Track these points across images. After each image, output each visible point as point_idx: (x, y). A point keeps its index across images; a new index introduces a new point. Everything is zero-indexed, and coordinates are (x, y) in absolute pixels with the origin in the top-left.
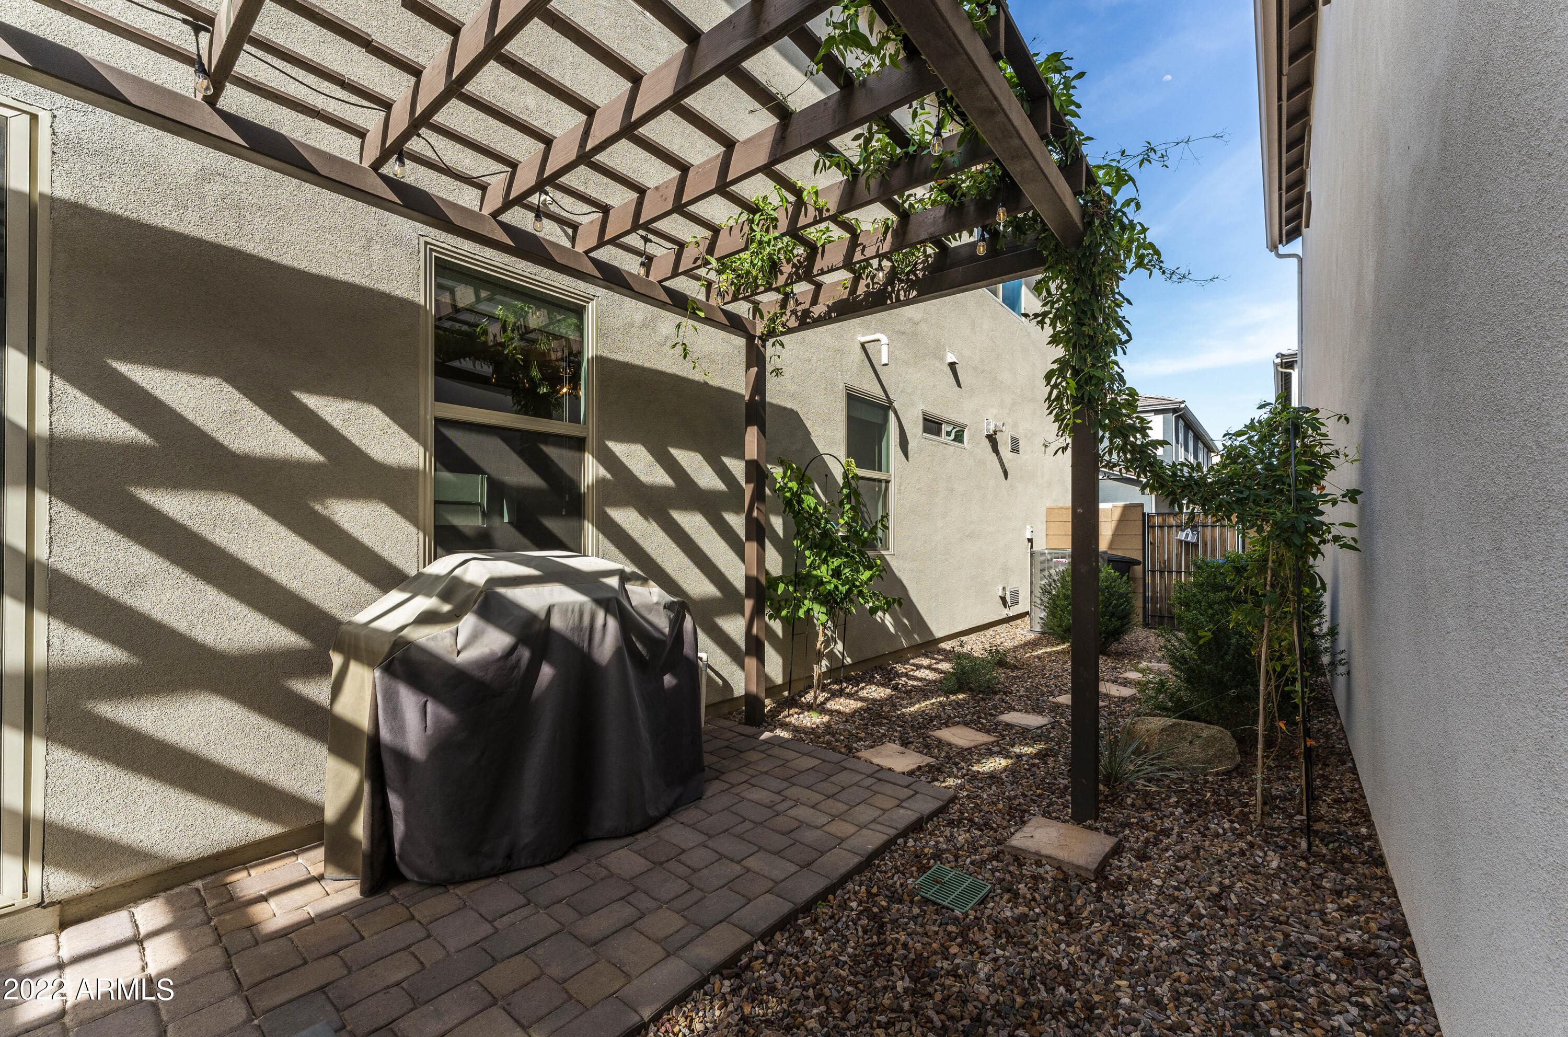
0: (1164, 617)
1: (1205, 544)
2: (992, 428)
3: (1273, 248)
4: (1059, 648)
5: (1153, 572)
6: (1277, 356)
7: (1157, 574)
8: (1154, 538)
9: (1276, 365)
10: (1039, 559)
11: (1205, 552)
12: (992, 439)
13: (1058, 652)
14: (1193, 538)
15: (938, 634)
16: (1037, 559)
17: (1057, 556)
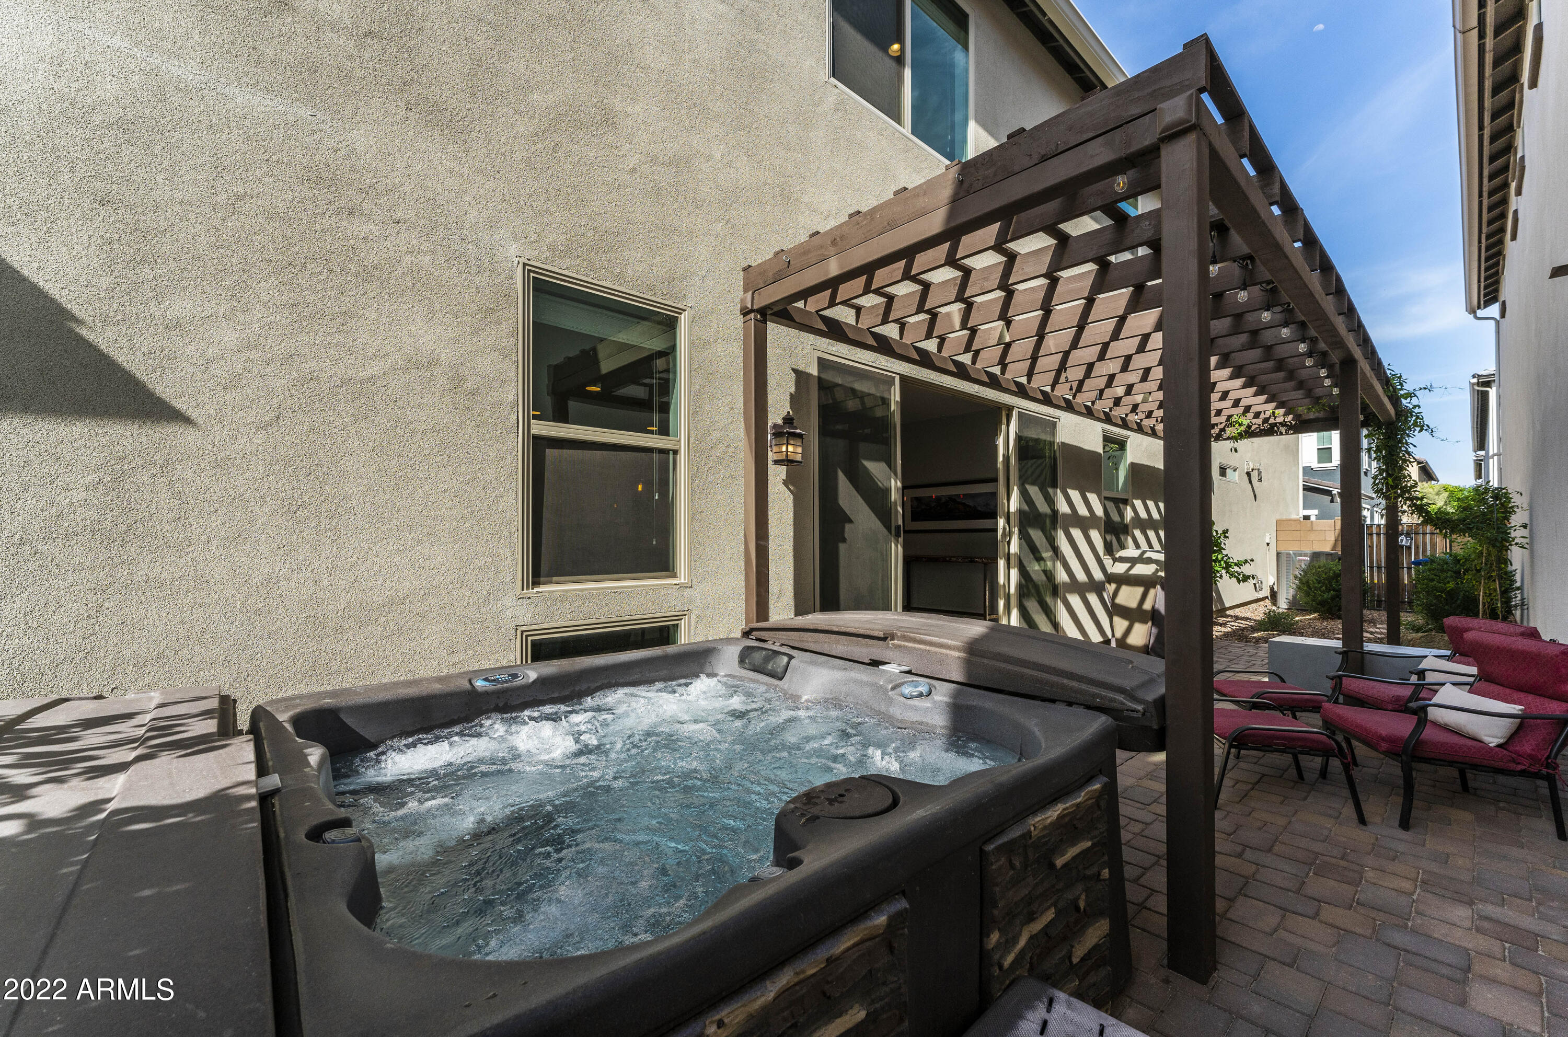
0: (1382, 601)
1: (1417, 547)
2: (1251, 466)
3: (1473, 312)
4: (1312, 616)
5: (1372, 568)
6: (1474, 377)
7: (1375, 569)
8: (1372, 542)
9: (1473, 385)
10: (1285, 558)
11: (1417, 553)
12: (1248, 474)
13: (1311, 619)
14: (1407, 542)
15: (1227, 605)
16: (1283, 558)
17: (1300, 555)
